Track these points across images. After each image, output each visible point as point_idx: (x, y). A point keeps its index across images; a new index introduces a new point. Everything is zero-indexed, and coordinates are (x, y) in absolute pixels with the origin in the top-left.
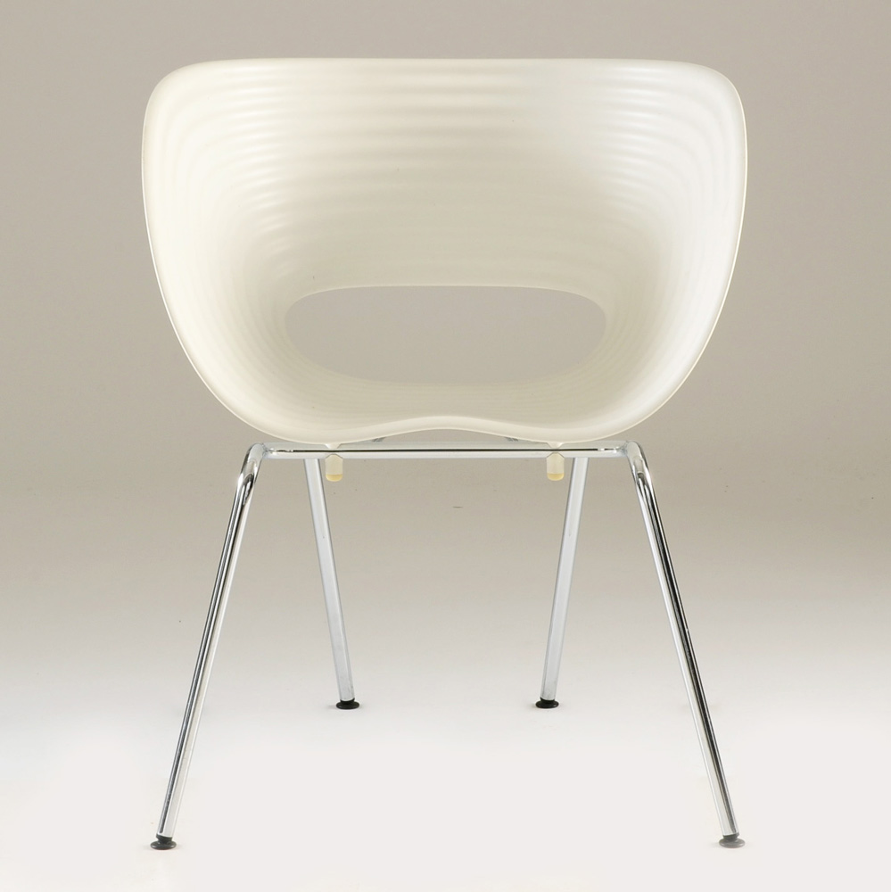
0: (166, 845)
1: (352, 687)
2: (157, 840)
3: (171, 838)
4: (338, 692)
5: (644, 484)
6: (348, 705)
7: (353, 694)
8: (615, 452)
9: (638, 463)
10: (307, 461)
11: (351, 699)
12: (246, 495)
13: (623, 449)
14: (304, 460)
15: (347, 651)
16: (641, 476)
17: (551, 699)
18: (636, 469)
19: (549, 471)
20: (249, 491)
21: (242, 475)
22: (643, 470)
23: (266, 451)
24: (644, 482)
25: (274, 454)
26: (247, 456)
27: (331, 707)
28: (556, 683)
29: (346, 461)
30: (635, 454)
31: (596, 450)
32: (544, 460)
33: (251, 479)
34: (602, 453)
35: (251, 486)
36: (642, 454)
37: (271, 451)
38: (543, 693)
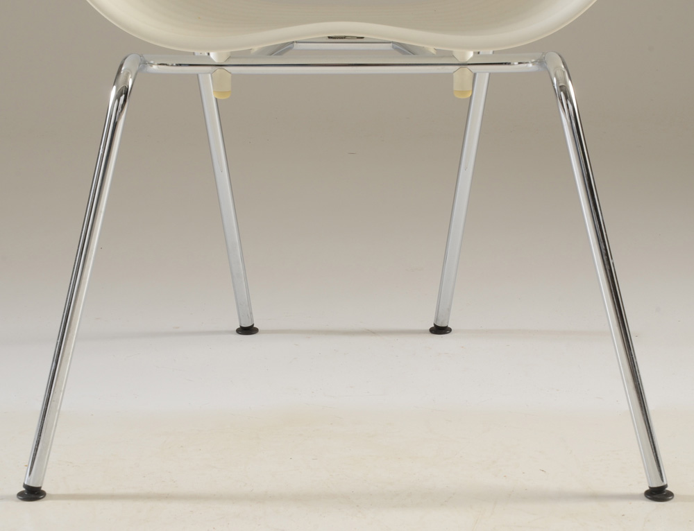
0: (33, 496)
1: (251, 313)
2: (24, 489)
3: (40, 488)
4: (237, 317)
5: (566, 98)
6: (248, 330)
7: (252, 320)
8: (530, 65)
9: (559, 74)
10: (200, 76)
11: (250, 325)
12: (119, 111)
13: (541, 62)
14: (197, 75)
15: (246, 278)
16: (564, 89)
17: (444, 325)
18: (557, 81)
19: (456, 88)
20: (123, 107)
21: (115, 87)
22: (566, 82)
23: (145, 63)
24: (568, 97)
25: (155, 67)
26: (121, 66)
27: (231, 332)
28: (449, 310)
29: (234, 76)
30: (556, 65)
31: (509, 64)
32: (450, 76)
33: (124, 93)
34: (515, 68)
35: (125, 101)
36: (564, 64)
37: (151, 65)
38: (437, 319)
